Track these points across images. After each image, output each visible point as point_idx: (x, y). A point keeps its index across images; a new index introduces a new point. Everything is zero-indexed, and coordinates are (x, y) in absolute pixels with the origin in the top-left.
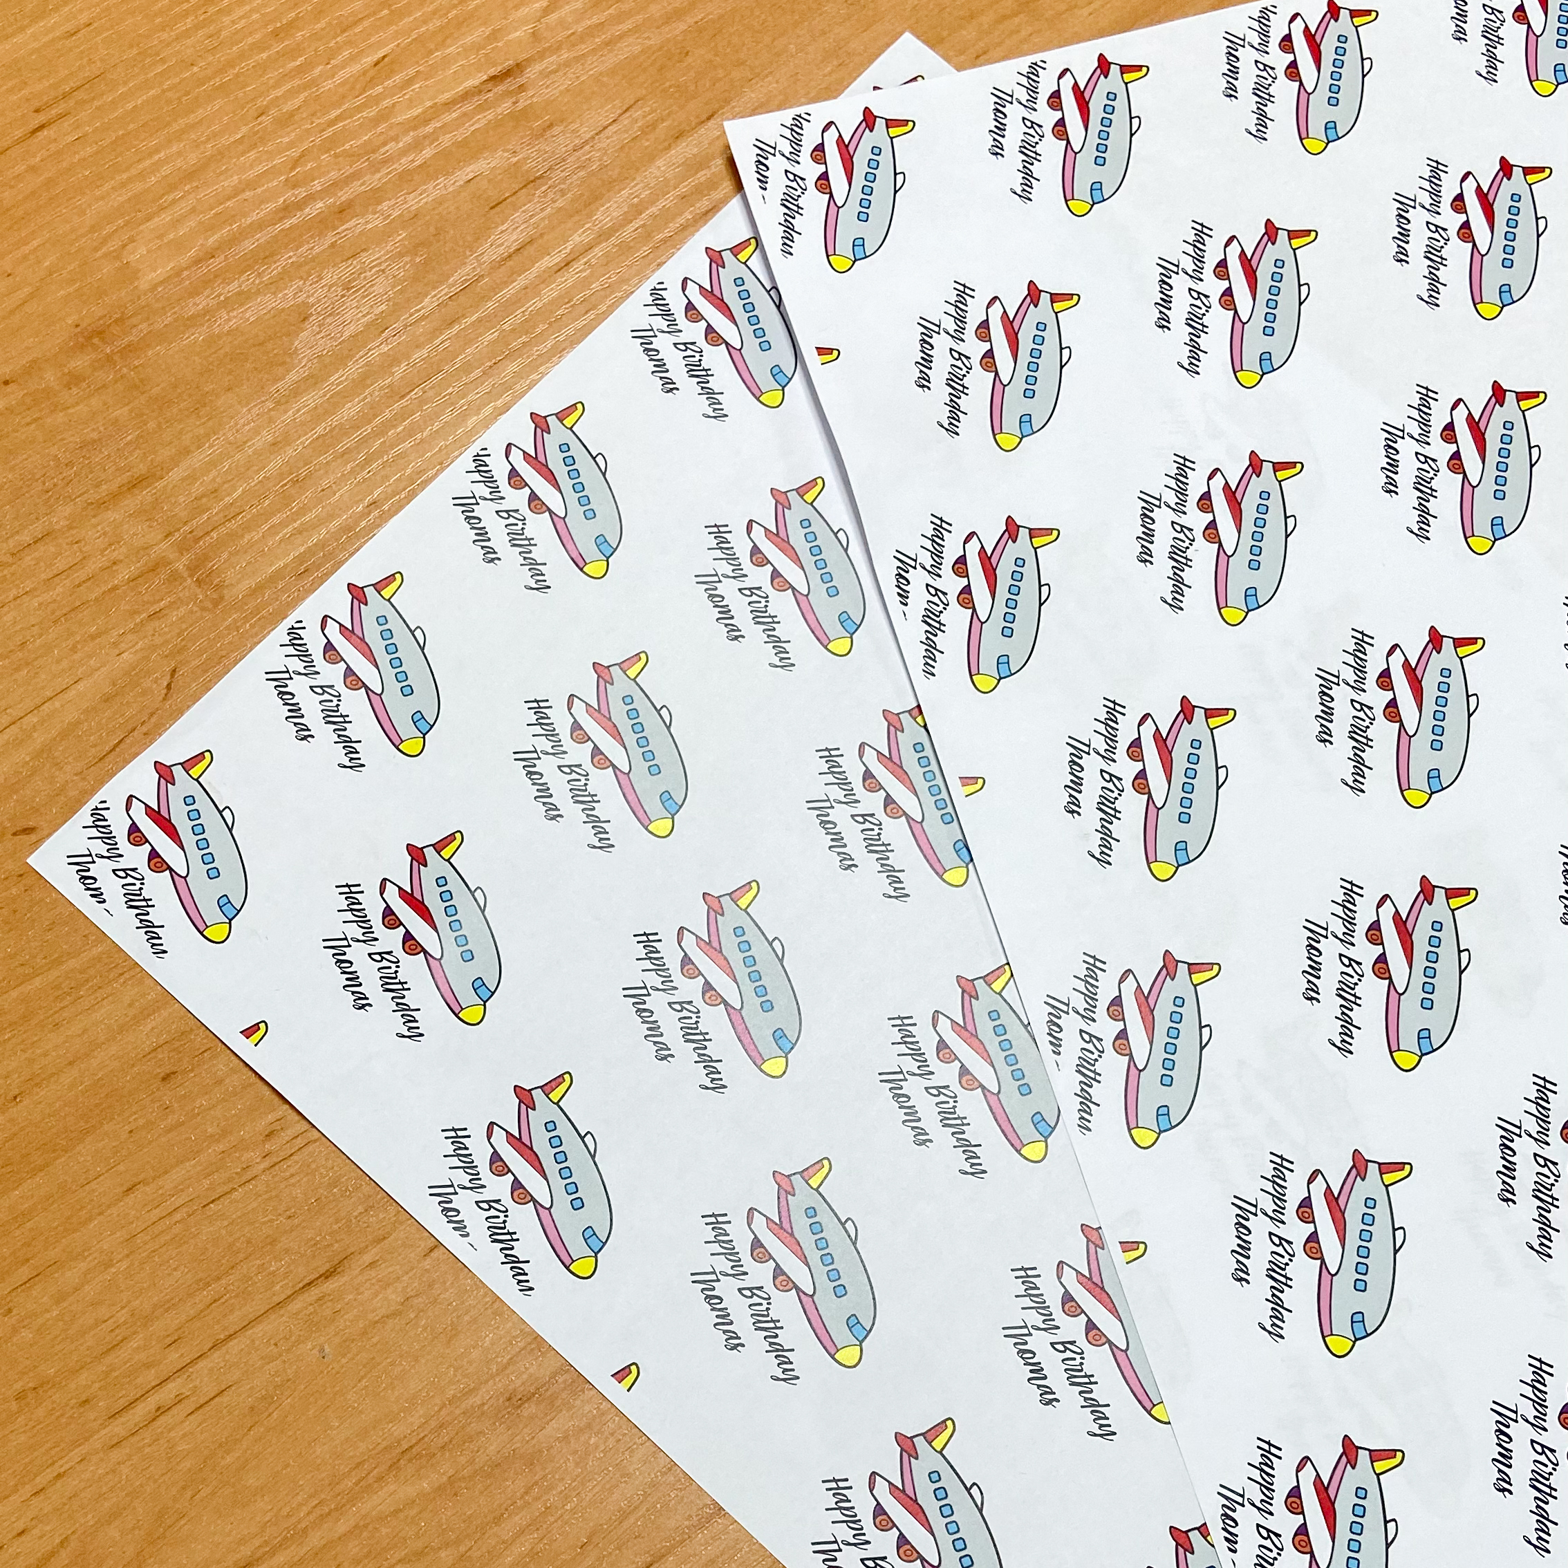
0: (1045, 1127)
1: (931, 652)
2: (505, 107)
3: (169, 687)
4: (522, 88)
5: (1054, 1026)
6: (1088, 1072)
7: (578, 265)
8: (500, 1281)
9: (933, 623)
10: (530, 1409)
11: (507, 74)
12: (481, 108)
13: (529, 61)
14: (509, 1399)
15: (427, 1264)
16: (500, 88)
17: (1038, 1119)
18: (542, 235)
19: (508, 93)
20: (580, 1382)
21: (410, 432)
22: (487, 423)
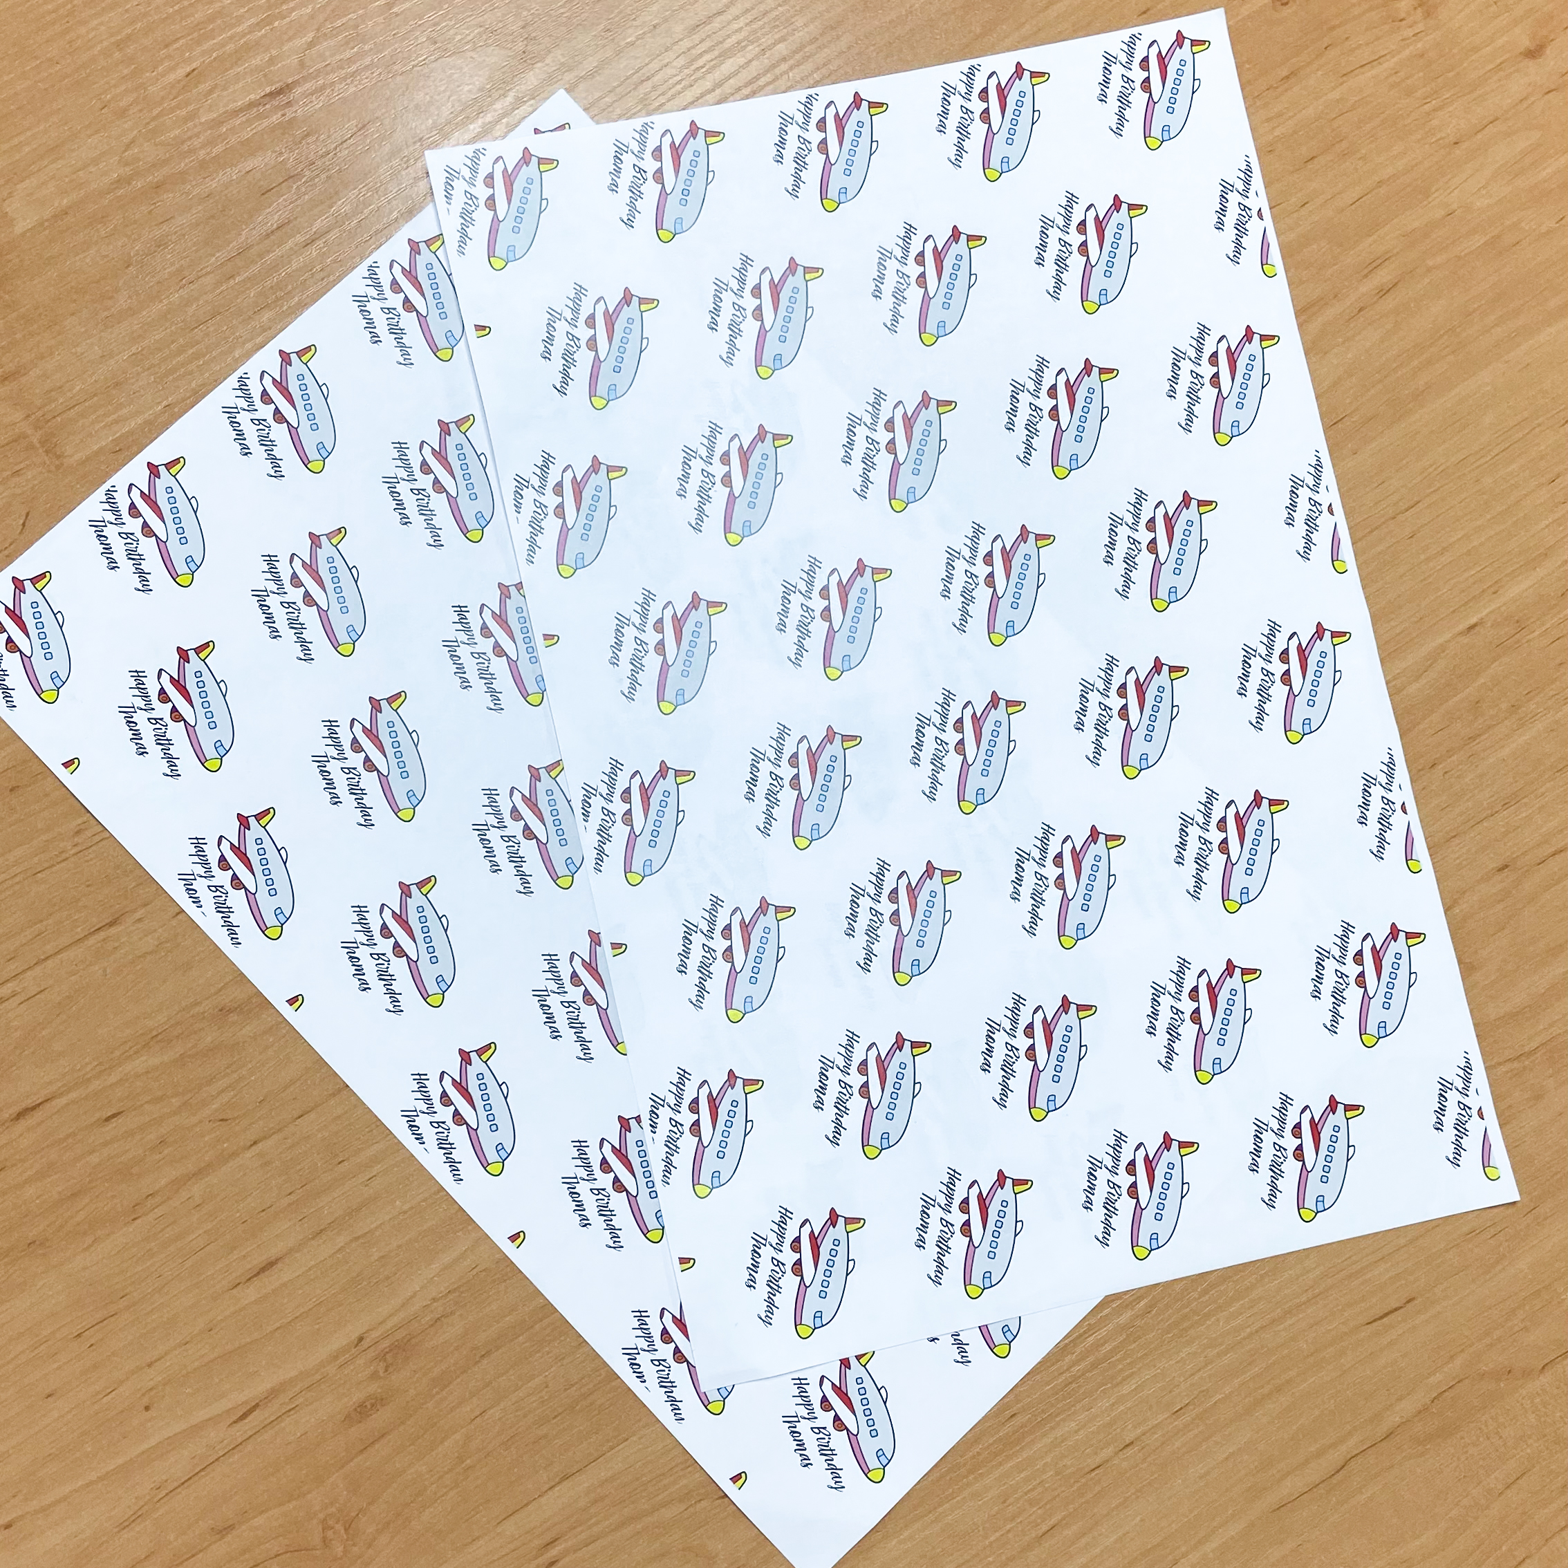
0: (574, 868)
1: (533, 546)
2: (275, 118)
3: (24, 525)
4: (289, 104)
5: (586, 804)
6: (604, 833)
7: (320, 243)
8: (220, 937)
9: (536, 527)
10: (234, 1017)
11: (280, 92)
12: (260, 117)
13: (296, 83)
14: (221, 1010)
15: (174, 922)
16: (275, 103)
17: (569, 861)
18: (296, 218)
19: (278, 108)
20: (266, 1004)
21: (197, 356)
22: (248, 355)
